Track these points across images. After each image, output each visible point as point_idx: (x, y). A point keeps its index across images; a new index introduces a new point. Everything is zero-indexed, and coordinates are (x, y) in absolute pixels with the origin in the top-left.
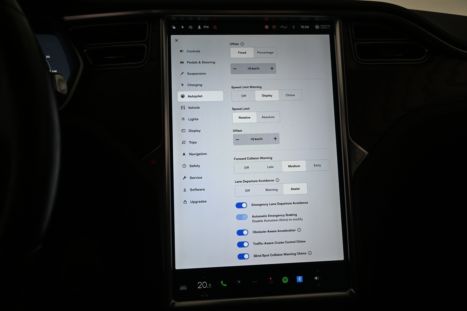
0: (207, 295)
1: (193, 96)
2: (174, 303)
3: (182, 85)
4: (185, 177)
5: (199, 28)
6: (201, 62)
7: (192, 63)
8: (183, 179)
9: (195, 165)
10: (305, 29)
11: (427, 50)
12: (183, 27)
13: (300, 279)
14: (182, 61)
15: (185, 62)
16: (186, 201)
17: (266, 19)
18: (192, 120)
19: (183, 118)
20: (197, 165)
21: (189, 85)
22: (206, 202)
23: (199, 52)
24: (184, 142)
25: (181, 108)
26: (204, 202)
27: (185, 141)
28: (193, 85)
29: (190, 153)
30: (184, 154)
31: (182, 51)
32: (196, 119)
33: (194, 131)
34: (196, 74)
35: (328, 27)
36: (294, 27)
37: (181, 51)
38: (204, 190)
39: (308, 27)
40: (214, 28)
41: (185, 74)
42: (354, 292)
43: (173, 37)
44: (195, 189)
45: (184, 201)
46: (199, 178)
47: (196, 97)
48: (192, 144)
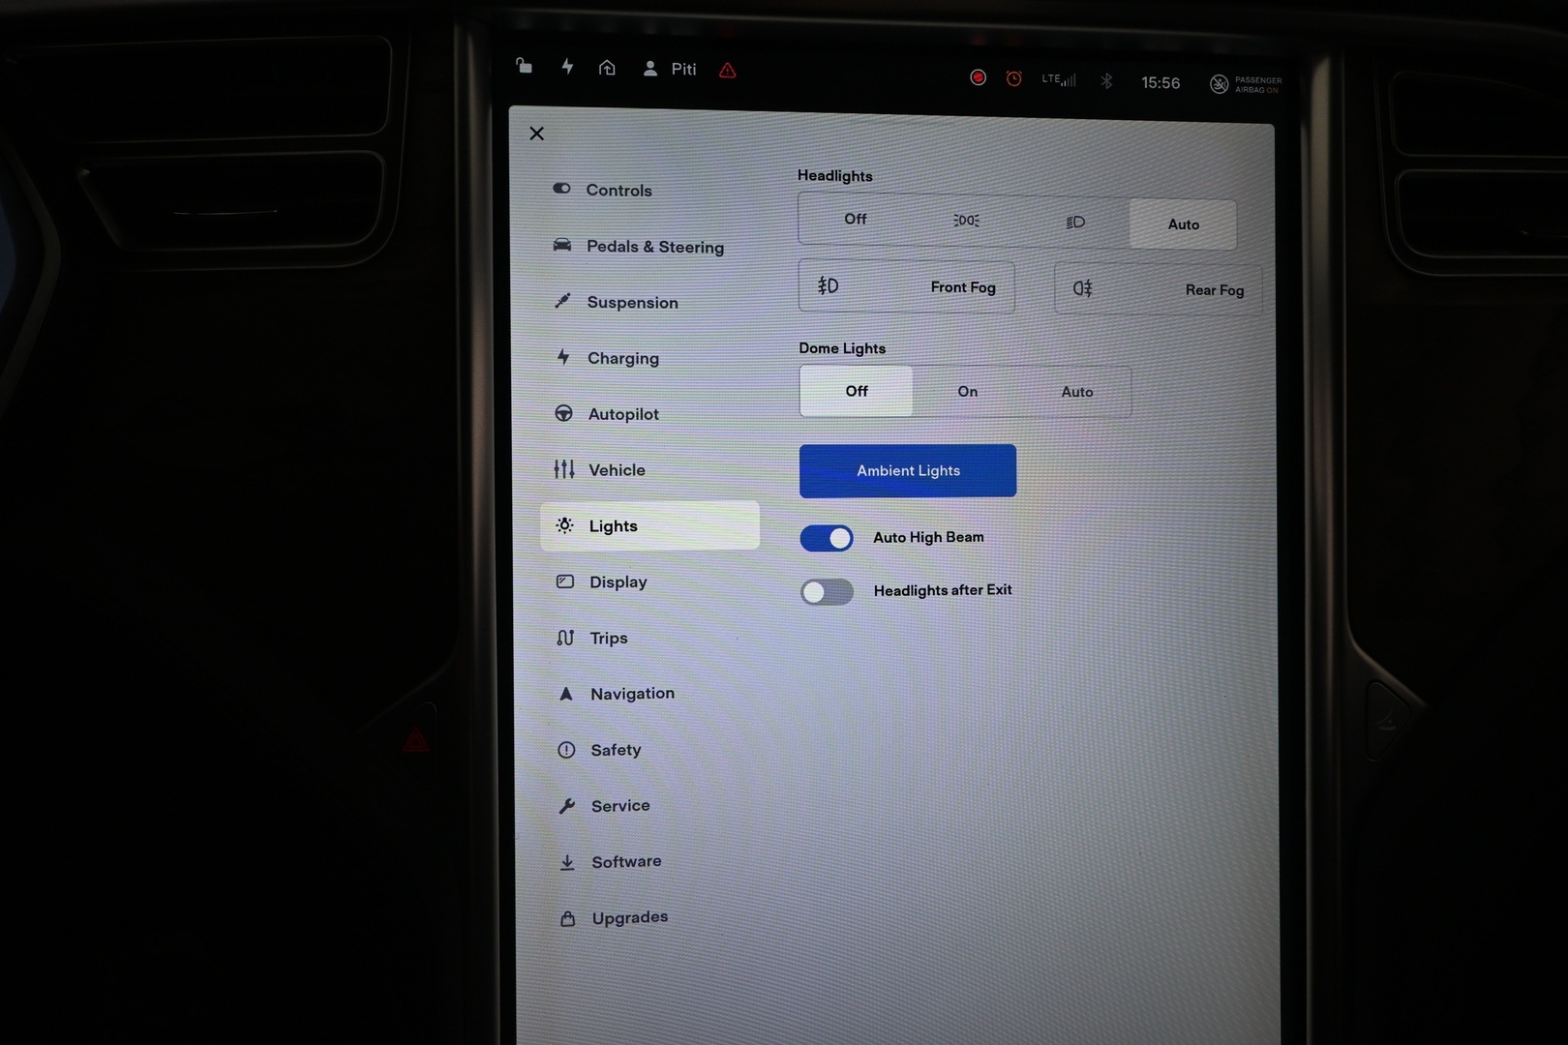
1: (612, 412)
3: (563, 357)
4: (568, 805)
5: (650, 73)
6: (656, 246)
7: (614, 247)
8: (561, 812)
9: (618, 747)
10: (1160, 92)
12: (568, 66)
14: (563, 235)
15: (579, 245)
16: (570, 916)
17: (980, 42)
18: (609, 529)
19: (565, 520)
20: (629, 747)
22: (664, 917)
23: (648, 192)
24: (569, 635)
25: (557, 469)
26: (655, 918)
27: (572, 632)
28: (615, 360)
29: (594, 691)
30: (566, 695)
31: (565, 188)
32: (626, 524)
33: (616, 584)
34: (631, 304)
35: (1272, 85)
36: (1107, 81)
37: (558, 188)
38: (657, 862)
39: (1175, 83)
40: (724, 73)
41: (578, 301)
43: (521, 117)
44: (615, 860)
45: (565, 916)
46: (633, 807)
47: (628, 417)
48: (605, 646)
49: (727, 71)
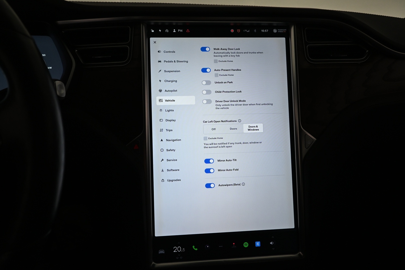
0: (181, 258)
1: (169, 90)
2: (154, 265)
3: (160, 81)
4: (163, 160)
5: (174, 31)
6: (176, 61)
7: (169, 62)
8: (161, 161)
9: (171, 150)
10: (264, 33)
11: (368, 51)
12: (160, 31)
13: (258, 244)
14: (160, 60)
15: (162, 61)
16: (163, 180)
17: (232, 24)
18: (169, 111)
19: (161, 109)
20: (173, 150)
21: (166, 81)
22: (180, 180)
23: (175, 52)
25: (159, 100)
26: (178, 180)
27: (163, 129)
28: (169, 81)
29: (167, 140)
30: (162, 140)
31: (160, 52)
32: (172, 110)
33: (170, 121)
34: (172, 71)
35: (284, 31)
36: (255, 31)
38: (179, 170)
39: (267, 31)
41: (163, 71)
42: (302, 254)
43: (152, 40)
44: (171, 170)
46: (174, 160)
47: (172, 91)
48: (169, 132)
49: (188, 31)
